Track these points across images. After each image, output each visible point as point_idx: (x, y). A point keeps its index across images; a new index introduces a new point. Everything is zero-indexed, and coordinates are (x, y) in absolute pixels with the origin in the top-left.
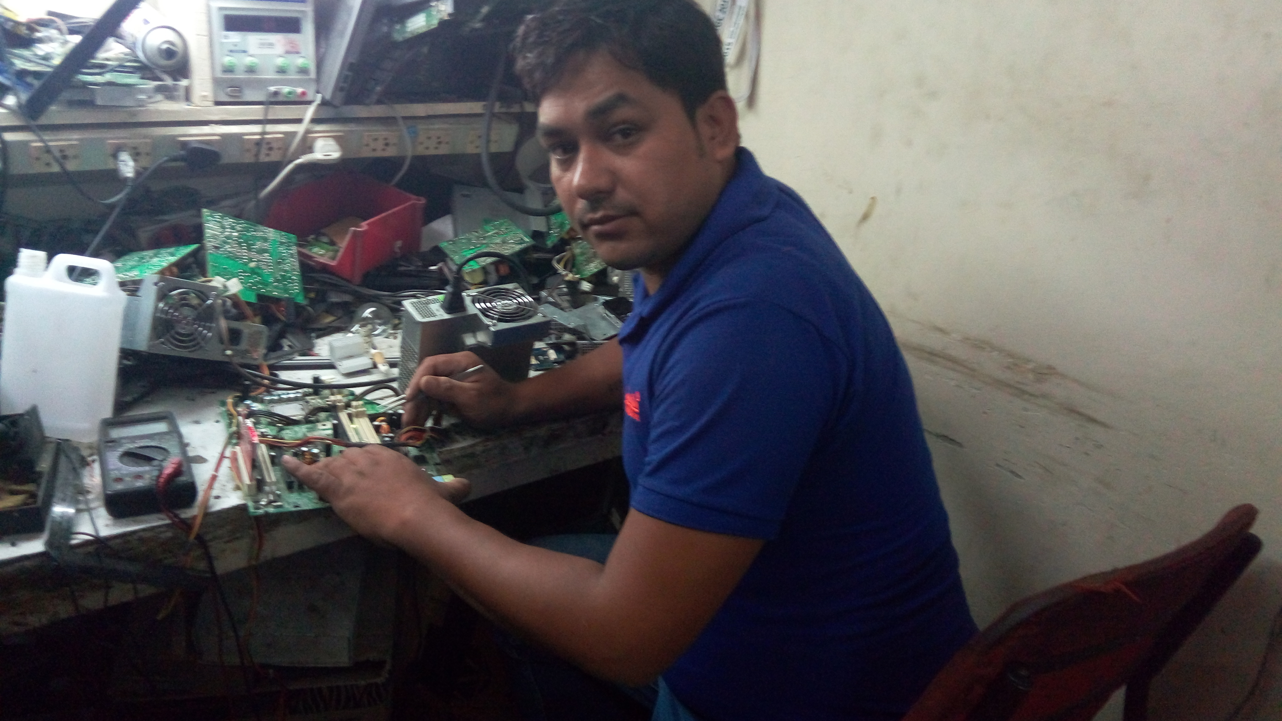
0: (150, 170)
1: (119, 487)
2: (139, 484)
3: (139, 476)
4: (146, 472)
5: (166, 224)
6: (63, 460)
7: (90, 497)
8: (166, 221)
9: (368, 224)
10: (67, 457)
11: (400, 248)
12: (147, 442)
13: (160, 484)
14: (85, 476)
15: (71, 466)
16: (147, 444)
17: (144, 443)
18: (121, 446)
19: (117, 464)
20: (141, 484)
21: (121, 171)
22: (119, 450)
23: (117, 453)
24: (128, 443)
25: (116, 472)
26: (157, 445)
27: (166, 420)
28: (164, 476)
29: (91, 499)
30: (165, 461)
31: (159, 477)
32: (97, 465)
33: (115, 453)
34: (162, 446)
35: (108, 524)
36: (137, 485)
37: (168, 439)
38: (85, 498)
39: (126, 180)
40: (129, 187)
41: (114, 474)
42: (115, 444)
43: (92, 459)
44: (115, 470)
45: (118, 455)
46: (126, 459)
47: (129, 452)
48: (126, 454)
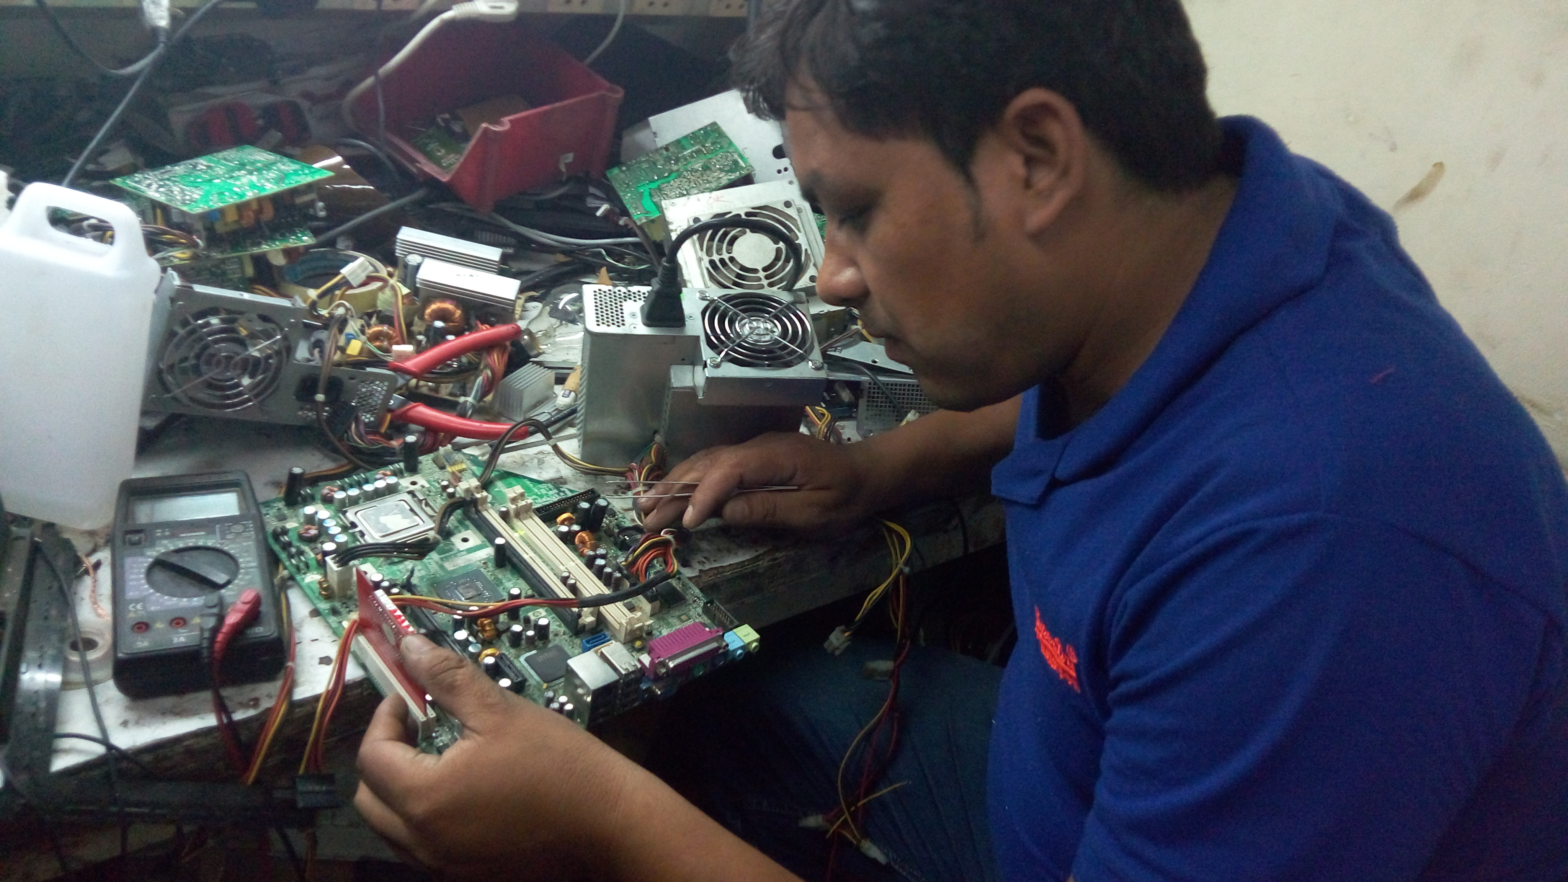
0: (199, 13)
1: (142, 644)
2: (181, 638)
3: (179, 621)
4: (194, 610)
5: (218, 101)
6: (41, 570)
7: (93, 656)
8: (216, 96)
9: (511, 121)
10: (48, 563)
11: (568, 165)
12: (199, 537)
13: (217, 646)
14: (82, 599)
15: (56, 585)
16: (201, 543)
17: (194, 540)
18: (152, 545)
19: (142, 588)
20: (182, 639)
21: (147, 15)
22: (149, 553)
23: (144, 560)
24: (164, 537)
25: (139, 606)
26: (218, 546)
27: (238, 489)
28: (225, 629)
29: (94, 661)
30: (230, 586)
31: (215, 630)
32: (105, 574)
33: (140, 559)
34: (226, 548)
35: (126, 718)
36: (176, 640)
37: (238, 534)
38: (83, 657)
39: (155, 30)
40: (162, 45)
41: (135, 612)
42: (142, 535)
43: (93, 559)
44: (137, 601)
45: (145, 565)
46: (160, 575)
47: (164, 561)
48: (160, 564)
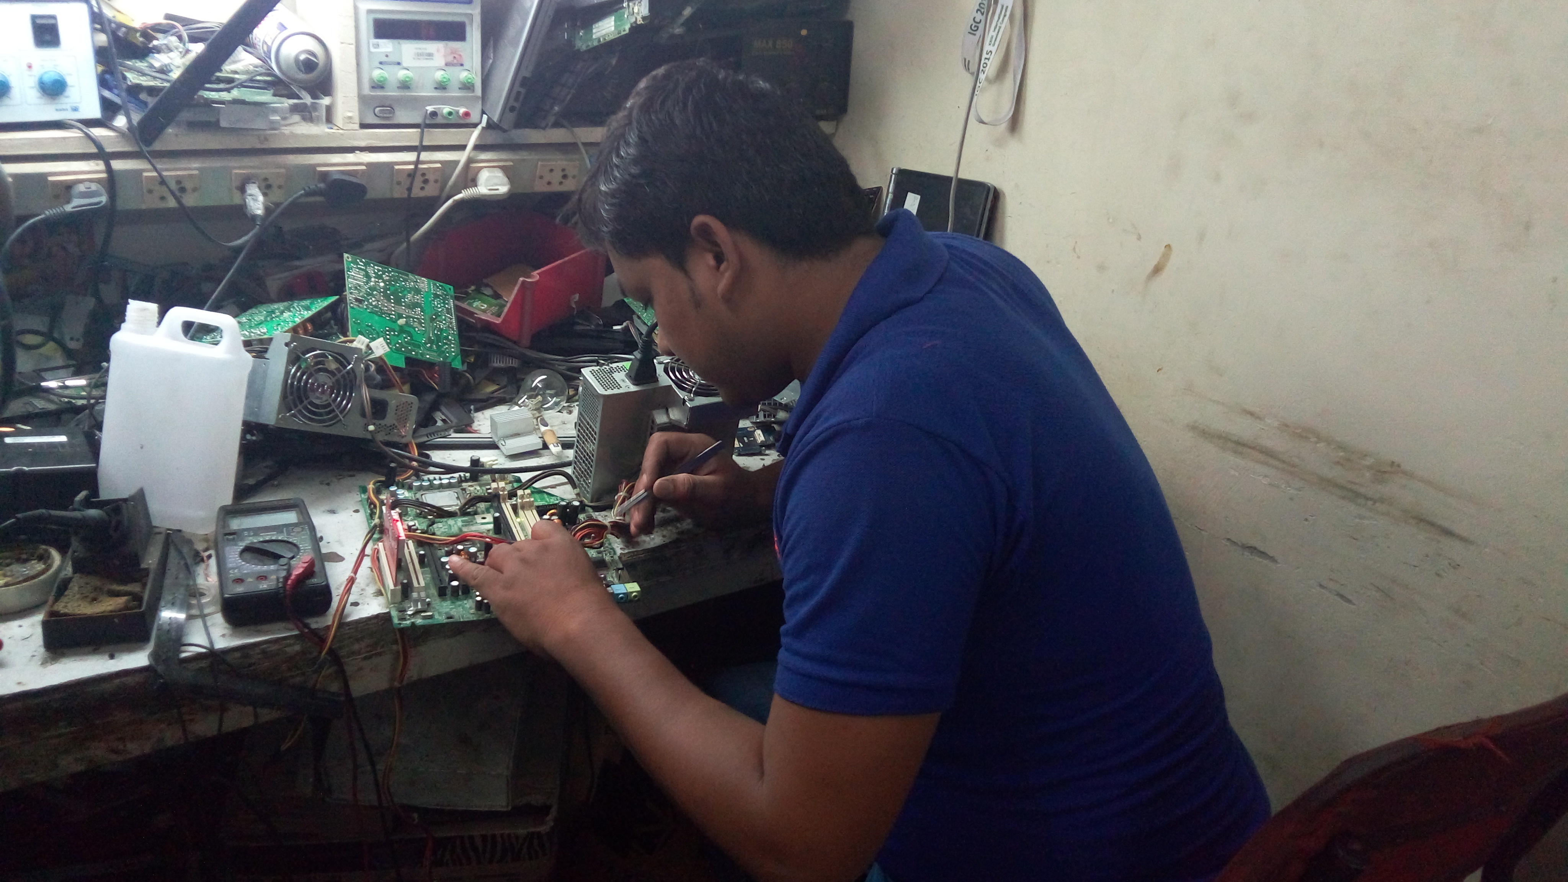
0: (282, 206)
1: (240, 589)
3: (262, 577)
4: (271, 572)
6: (173, 555)
7: (204, 600)
8: (300, 267)
9: (540, 274)
10: (179, 551)
11: (578, 303)
12: (273, 535)
13: (288, 587)
14: (199, 574)
15: (182, 562)
16: (274, 538)
17: (270, 537)
18: (242, 540)
19: (237, 562)
20: (265, 586)
21: (249, 207)
22: (240, 544)
23: (237, 547)
24: (250, 536)
25: (236, 571)
26: (286, 539)
27: (296, 509)
28: (293, 577)
29: (206, 603)
30: (294, 559)
31: (286, 578)
32: (213, 562)
33: (235, 547)
34: (291, 540)
35: (224, 633)
36: (261, 587)
37: (298, 532)
38: (199, 601)
39: (254, 217)
40: (258, 227)
41: (234, 574)
42: (235, 536)
43: (207, 553)
44: (234, 569)
45: (239, 550)
46: (247, 555)
47: (252, 547)
48: (248, 549)
